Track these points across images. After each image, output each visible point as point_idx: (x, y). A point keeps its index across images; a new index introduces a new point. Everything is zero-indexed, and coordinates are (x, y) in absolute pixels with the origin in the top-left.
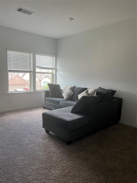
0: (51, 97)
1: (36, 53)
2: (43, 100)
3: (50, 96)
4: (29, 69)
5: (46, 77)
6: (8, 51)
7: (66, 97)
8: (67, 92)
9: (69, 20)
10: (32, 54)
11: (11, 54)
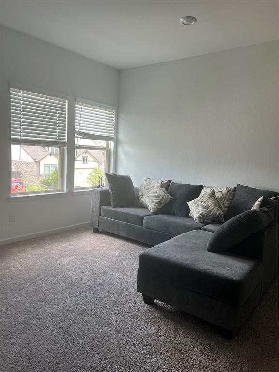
0: (115, 206)
1: (77, 99)
2: (93, 211)
3: (112, 204)
4: (59, 139)
5: (51, 155)
6: (11, 89)
7: (153, 207)
8: (157, 195)
9: (184, 22)
10: (67, 101)
11: (19, 97)
